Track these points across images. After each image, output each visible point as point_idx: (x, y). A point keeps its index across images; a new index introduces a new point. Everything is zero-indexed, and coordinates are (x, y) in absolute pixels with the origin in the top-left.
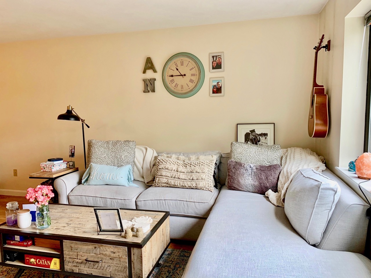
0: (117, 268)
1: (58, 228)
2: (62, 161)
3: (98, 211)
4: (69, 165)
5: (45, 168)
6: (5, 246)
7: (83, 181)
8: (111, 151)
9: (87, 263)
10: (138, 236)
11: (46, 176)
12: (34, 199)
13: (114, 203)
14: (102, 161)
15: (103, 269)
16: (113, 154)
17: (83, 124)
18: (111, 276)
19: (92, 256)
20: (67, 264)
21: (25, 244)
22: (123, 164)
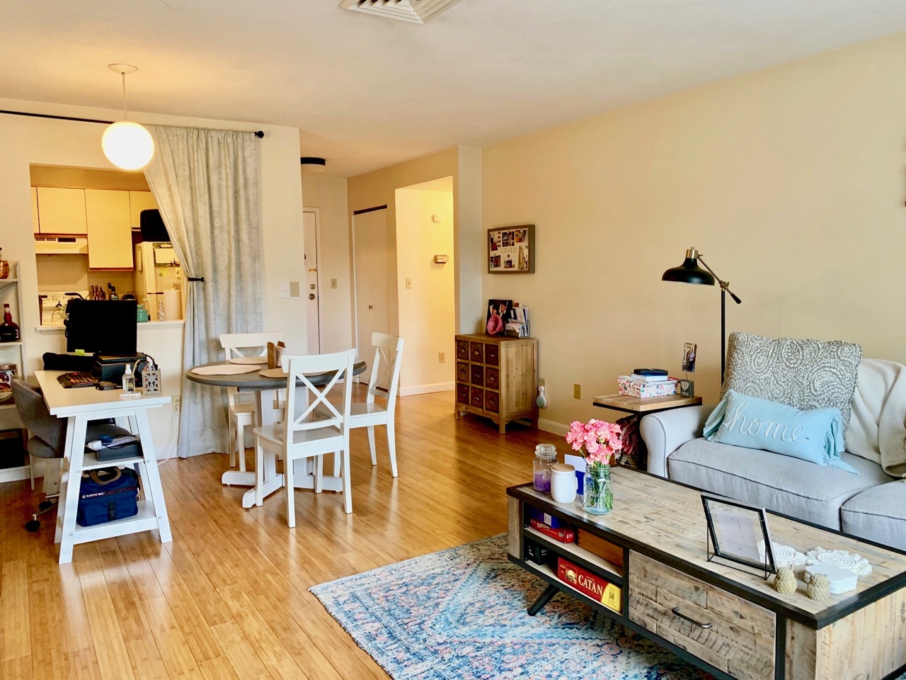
0: (746, 658)
1: (626, 521)
2: (665, 378)
3: (710, 502)
4: (681, 388)
5: (626, 389)
6: (527, 529)
7: (706, 431)
8: (787, 366)
9: (677, 620)
10: (813, 596)
11: (625, 405)
12: (581, 446)
13: (777, 501)
14: (760, 388)
15: (712, 646)
16: (791, 375)
17: (723, 294)
18: (730, 672)
19: (687, 607)
20: (634, 606)
21: (561, 535)
22: (816, 403)
